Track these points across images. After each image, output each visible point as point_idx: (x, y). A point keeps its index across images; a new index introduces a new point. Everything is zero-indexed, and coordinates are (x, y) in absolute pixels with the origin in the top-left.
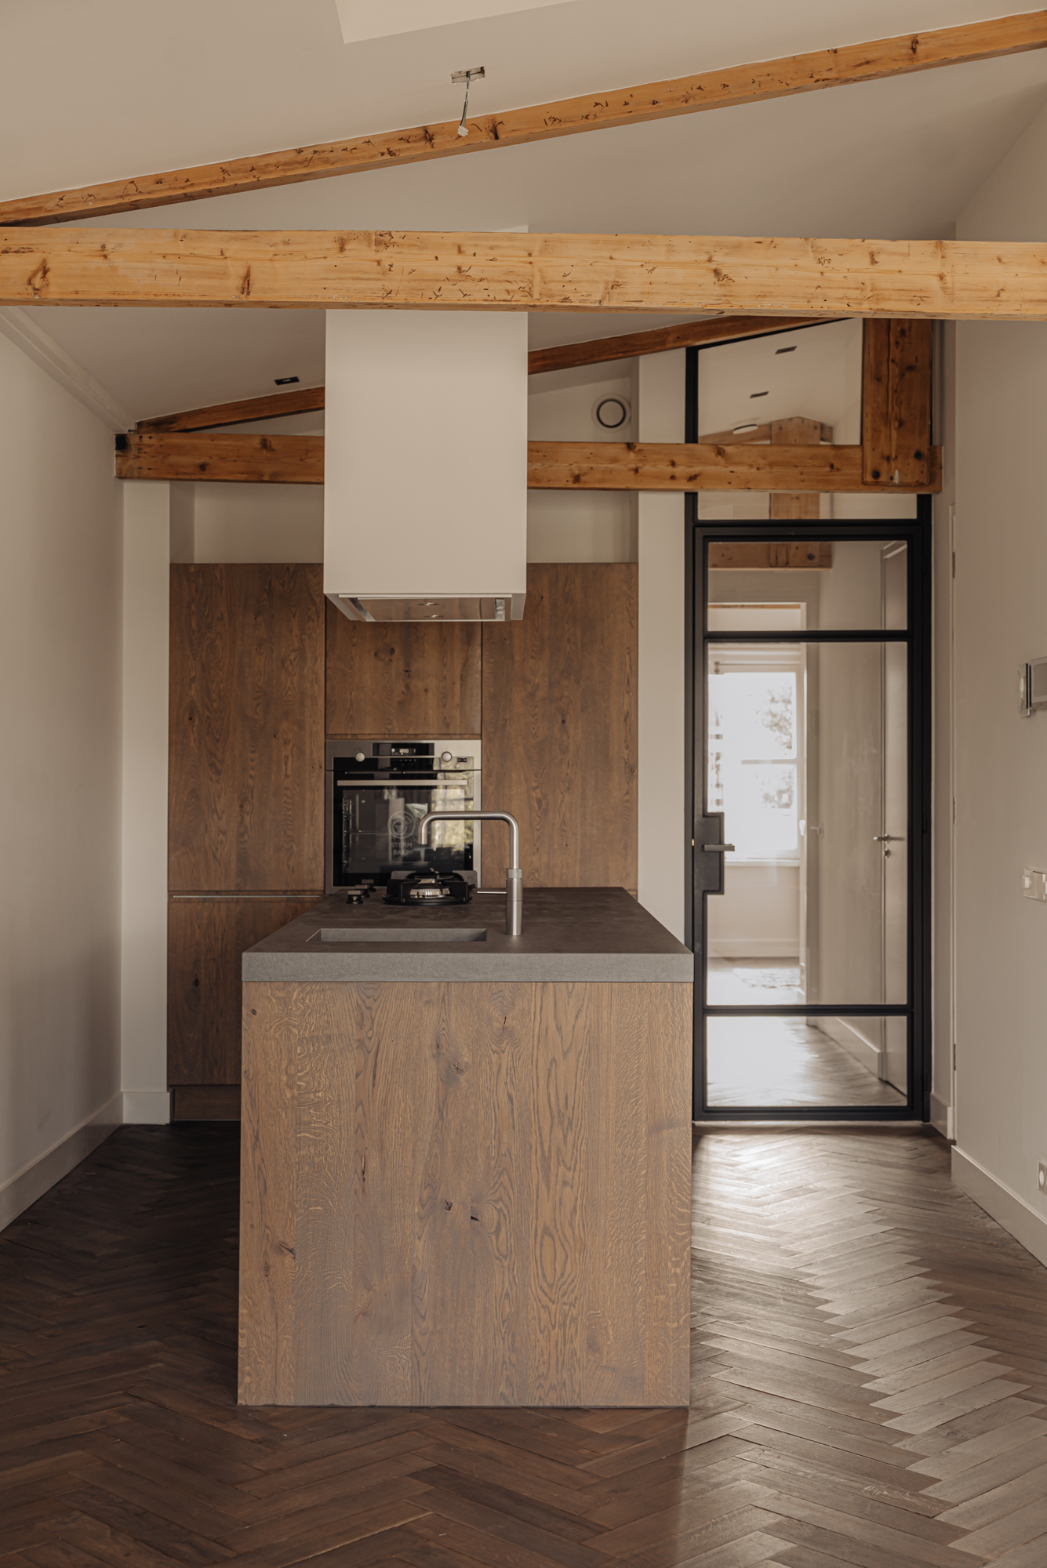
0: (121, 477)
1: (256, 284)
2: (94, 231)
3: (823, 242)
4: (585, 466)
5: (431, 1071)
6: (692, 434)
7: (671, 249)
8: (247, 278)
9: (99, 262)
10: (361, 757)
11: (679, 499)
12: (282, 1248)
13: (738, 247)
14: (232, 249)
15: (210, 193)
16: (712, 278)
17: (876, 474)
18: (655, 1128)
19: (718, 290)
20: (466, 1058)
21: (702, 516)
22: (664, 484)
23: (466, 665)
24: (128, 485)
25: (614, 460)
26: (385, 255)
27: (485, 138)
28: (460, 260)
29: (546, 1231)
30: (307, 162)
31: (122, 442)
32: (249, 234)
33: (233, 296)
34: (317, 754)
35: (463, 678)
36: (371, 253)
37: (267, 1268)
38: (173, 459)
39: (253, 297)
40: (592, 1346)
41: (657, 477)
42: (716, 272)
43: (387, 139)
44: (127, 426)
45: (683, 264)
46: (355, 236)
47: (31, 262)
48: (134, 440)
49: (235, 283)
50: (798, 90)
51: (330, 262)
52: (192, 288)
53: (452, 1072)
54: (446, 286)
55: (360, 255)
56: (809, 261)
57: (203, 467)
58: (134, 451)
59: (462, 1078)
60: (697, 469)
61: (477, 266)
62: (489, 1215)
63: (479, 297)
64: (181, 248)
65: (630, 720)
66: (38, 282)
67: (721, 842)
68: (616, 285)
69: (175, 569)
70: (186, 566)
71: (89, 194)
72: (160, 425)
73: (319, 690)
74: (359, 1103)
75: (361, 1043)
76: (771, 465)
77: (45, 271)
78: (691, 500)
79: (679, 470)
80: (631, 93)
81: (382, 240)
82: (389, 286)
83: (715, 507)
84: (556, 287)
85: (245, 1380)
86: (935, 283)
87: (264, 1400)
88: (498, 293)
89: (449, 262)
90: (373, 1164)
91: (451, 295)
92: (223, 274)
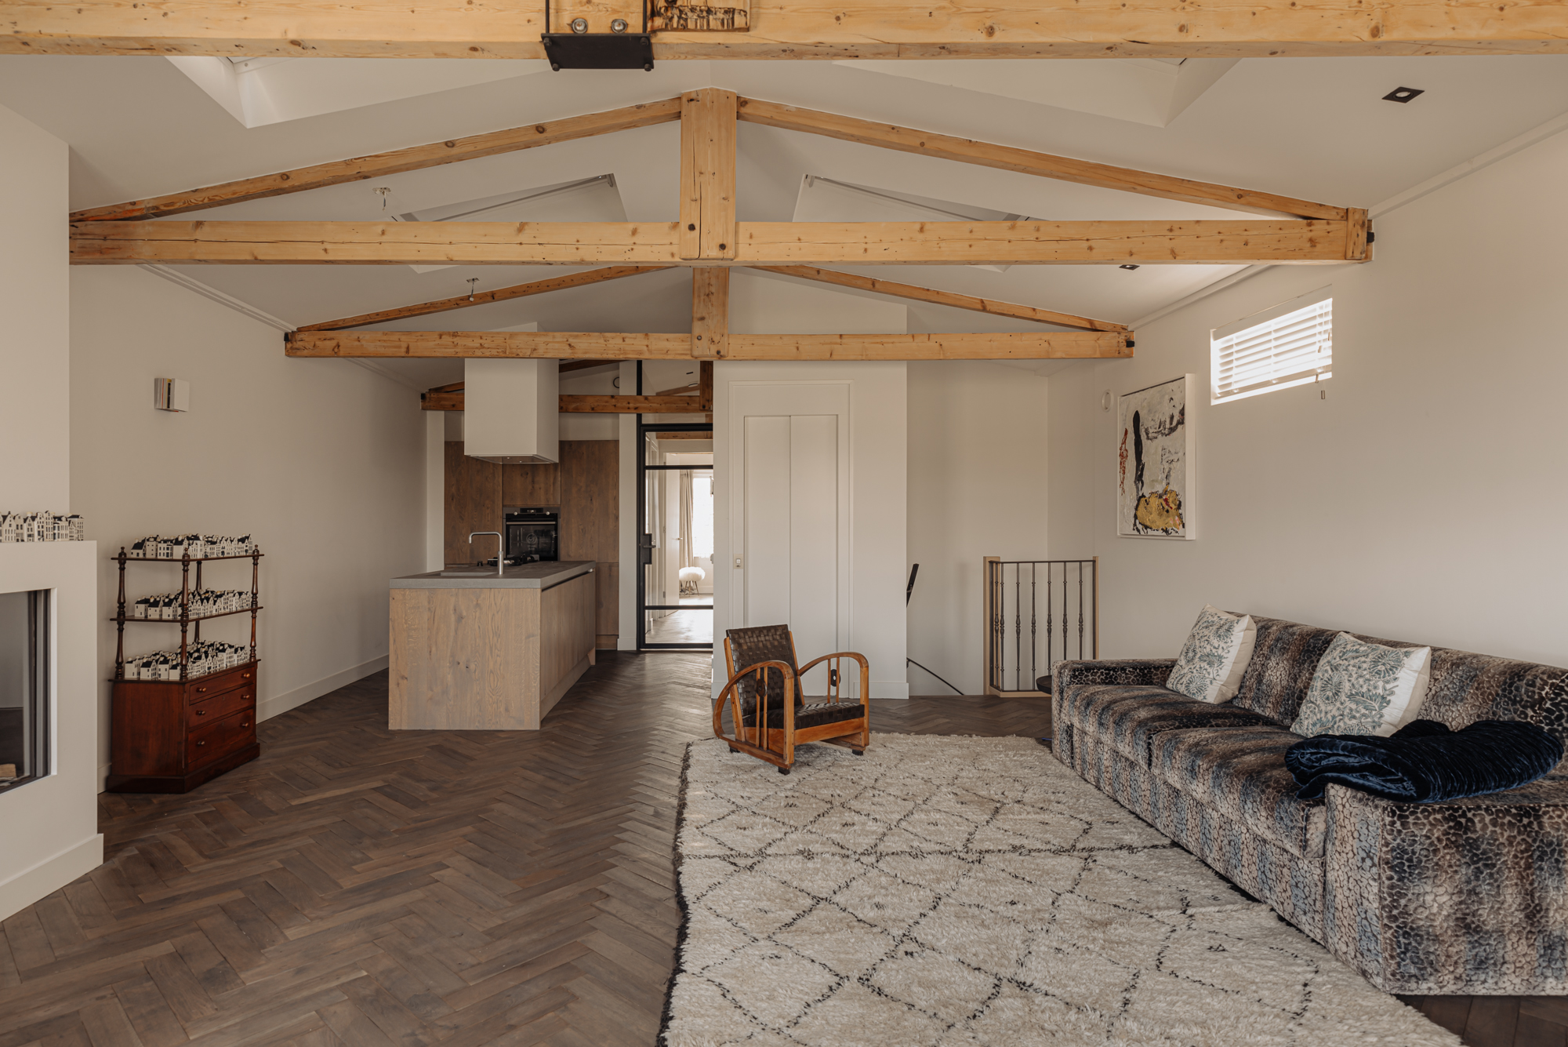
0: (424, 409)
1: (411, 350)
2: (355, 333)
3: (607, 334)
4: (596, 404)
5: (453, 618)
6: (639, 392)
7: (554, 337)
8: (408, 348)
9: (357, 343)
10: (516, 514)
11: (634, 416)
12: (404, 678)
13: (577, 336)
14: (403, 338)
15: (396, 319)
16: (568, 347)
17: (704, 407)
18: (528, 637)
19: (570, 351)
20: (464, 614)
21: (643, 422)
22: (628, 410)
23: (555, 478)
24: (429, 413)
25: (607, 402)
26: (456, 340)
27: (490, 299)
28: (481, 341)
29: (491, 672)
30: (428, 308)
31: (423, 396)
32: (409, 333)
33: (403, 355)
34: (500, 513)
35: (554, 483)
36: (451, 339)
37: (398, 684)
38: (443, 403)
39: (410, 354)
40: (507, 710)
41: (623, 408)
42: (570, 345)
43: (456, 299)
44: (425, 391)
45: (558, 342)
46: (445, 333)
47: (333, 343)
48: (428, 396)
49: (403, 350)
50: (598, 281)
51: (436, 342)
52: (390, 352)
53: (460, 618)
54: (476, 350)
55: (447, 340)
56: (602, 341)
57: (454, 406)
58: (428, 400)
59: (463, 621)
60: (638, 405)
61: (486, 343)
62: (472, 666)
63: (488, 354)
64: (385, 338)
65: (616, 499)
66: (336, 350)
67: (650, 544)
68: (535, 350)
69: (447, 444)
70: (451, 442)
71: (354, 319)
72: (438, 390)
73: (500, 488)
74: (429, 629)
75: (429, 609)
76: (665, 403)
77: (339, 346)
78: (639, 417)
79: (631, 405)
80: (540, 283)
81: (455, 335)
82: (457, 350)
83: (649, 419)
84: (514, 351)
85: (391, 721)
86: (645, 348)
87: (397, 728)
88: (494, 352)
89: (477, 343)
90: (434, 649)
91: (478, 353)
92: (400, 347)
